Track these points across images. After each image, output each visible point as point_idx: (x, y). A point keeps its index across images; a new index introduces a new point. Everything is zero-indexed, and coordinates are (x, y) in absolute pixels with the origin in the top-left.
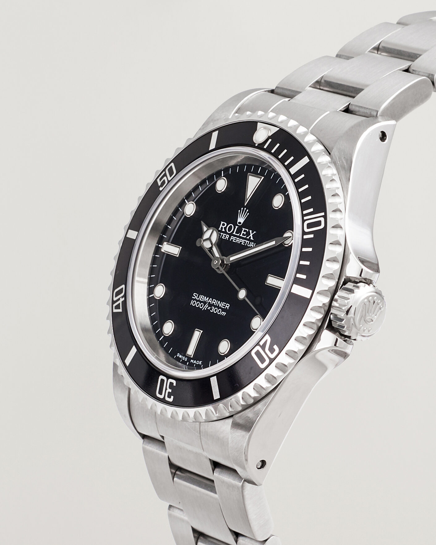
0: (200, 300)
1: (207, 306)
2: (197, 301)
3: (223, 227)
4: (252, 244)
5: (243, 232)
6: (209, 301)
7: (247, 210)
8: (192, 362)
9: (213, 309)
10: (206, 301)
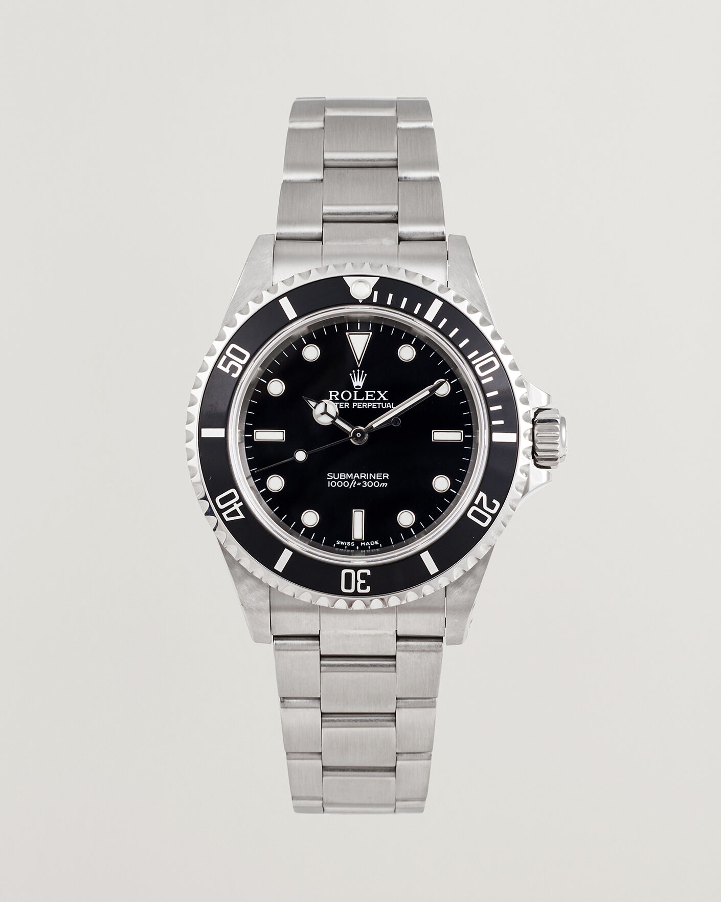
0: (341, 478)
1: (355, 483)
2: (337, 481)
3: (335, 396)
4: (388, 405)
5: (367, 395)
6: (355, 477)
7: (363, 372)
8: (363, 545)
9: (365, 484)
10: (351, 477)
